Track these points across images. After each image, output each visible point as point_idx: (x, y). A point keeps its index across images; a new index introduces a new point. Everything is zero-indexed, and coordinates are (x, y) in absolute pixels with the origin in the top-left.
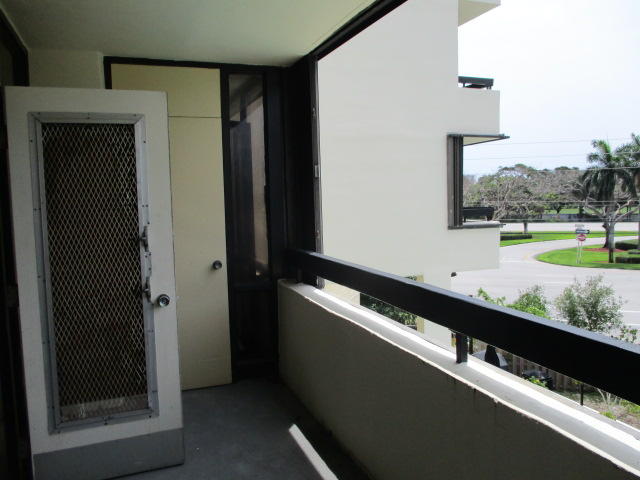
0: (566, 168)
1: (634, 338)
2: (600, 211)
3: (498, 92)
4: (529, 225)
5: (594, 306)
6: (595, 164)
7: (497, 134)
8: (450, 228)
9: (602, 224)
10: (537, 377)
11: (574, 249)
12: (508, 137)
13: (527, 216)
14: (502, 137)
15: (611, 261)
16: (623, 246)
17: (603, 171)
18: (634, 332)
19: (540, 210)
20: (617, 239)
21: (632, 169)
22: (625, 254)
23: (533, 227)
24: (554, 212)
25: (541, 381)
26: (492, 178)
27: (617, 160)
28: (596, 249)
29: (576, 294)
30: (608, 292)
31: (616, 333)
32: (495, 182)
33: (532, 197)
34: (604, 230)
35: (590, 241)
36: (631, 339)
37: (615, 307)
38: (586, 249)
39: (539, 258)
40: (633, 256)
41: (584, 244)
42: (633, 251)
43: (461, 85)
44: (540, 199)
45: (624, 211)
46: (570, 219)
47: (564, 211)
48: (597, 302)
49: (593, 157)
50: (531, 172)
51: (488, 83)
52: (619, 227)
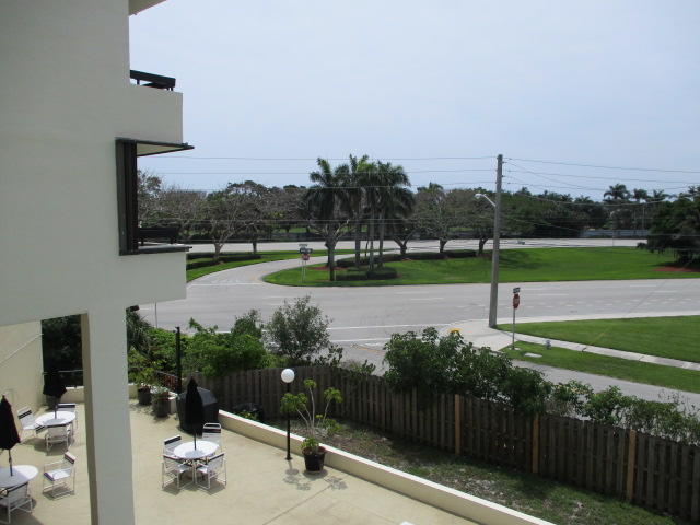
0: (294, 186)
1: (341, 356)
2: (323, 230)
3: (180, 95)
4: (258, 245)
5: (304, 327)
6: (318, 183)
7: (178, 143)
8: (122, 253)
9: (324, 243)
10: (248, 410)
11: (299, 269)
12: (193, 148)
13: (256, 236)
14: (186, 147)
15: (332, 279)
16: (342, 264)
17: (323, 190)
18: (340, 351)
19: (269, 230)
20: (337, 258)
21: (349, 190)
22: (344, 272)
23: (262, 247)
24: (284, 231)
25: (253, 414)
26: (220, 195)
27: (336, 180)
28: (319, 269)
29: (286, 317)
30: (316, 312)
31: (324, 353)
32: (224, 199)
33: (262, 216)
34: (326, 248)
35: (314, 260)
36: (337, 358)
37: (323, 327)
38: (310, 267)
39: (267, 279)
40: (351, 273)
41: (309, 263)
42: (353, 268)
43: (134, 81)
44: (269, 218)
45: (345, 230)
46: (298, 238)
47: (294, 230)
48: (307, 323)
49: (315, 176)
50: (260, 189)
51: (168, 83)
52: (340, 245)
